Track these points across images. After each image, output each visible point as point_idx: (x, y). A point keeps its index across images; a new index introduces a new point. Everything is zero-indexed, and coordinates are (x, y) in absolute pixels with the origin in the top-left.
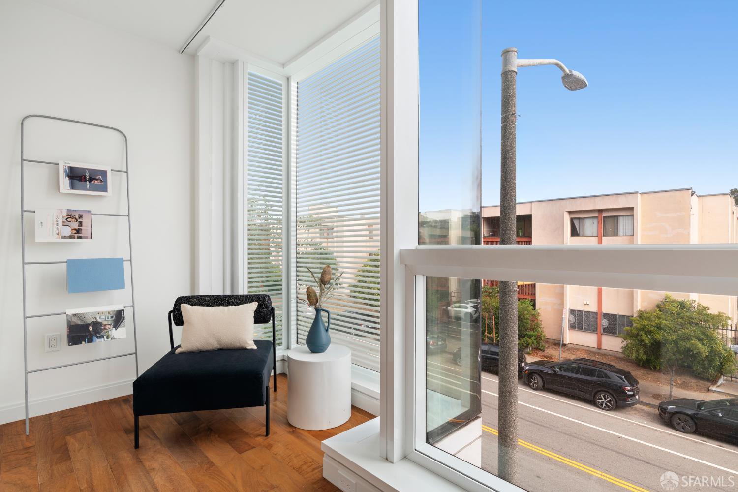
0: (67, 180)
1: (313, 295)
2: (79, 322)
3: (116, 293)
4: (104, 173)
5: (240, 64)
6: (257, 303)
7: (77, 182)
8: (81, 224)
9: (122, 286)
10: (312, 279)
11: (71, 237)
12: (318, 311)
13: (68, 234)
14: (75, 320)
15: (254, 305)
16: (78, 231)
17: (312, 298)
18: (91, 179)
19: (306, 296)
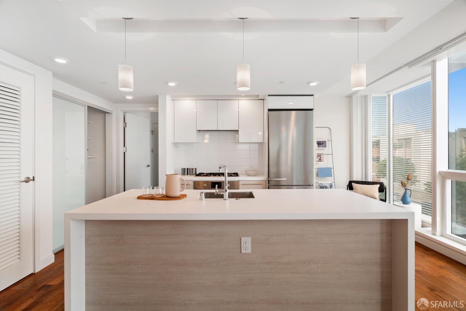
0: (317, 145)
1: (404, 184)
2: (322, 186)
3: (328, 178)
4: (325, 142)
5: (369, 96)
6: (379, 185)
7: (319, 145)
8: (320, 157)
9: (332, 176)
10: (403, 178)
11: (319, 161)
12: (406, 189)
13: (318, 160)
14: (321, 185)
15: (378, 186)
16: (320, 159)
17: (403, 185)
18: (322, 144)
19: (401, 183)
